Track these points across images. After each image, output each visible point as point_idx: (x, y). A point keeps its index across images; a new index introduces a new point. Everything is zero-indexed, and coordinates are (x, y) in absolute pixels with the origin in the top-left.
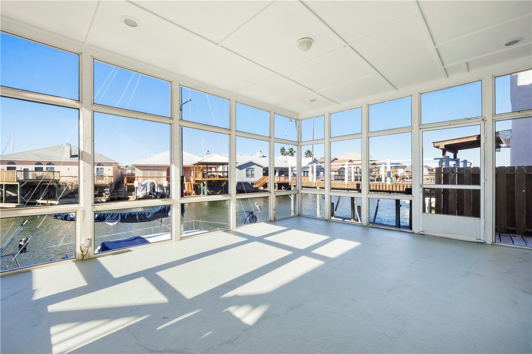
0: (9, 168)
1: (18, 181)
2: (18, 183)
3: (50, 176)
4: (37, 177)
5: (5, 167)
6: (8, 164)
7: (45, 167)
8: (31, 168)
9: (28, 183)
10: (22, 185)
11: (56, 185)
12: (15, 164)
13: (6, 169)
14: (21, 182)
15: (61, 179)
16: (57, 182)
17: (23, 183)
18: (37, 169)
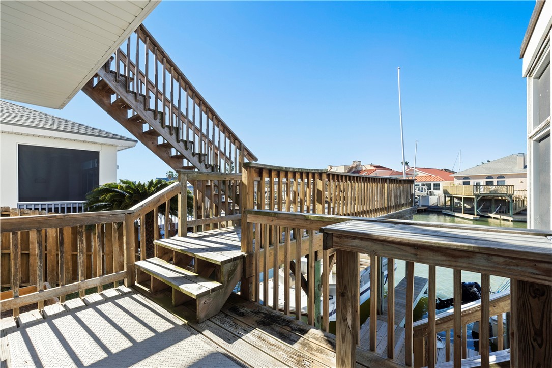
0: (464, 183)
1: (474, 195)
2: (474, 197)
3: (503, 190)
4: (490, 192)
5: (461, 182)
6: (463, 179)
7: (495, 181)
8: (483, 182)
9: (483, 197)
10: (478, 199)
11: (510, 199)
12: (469, 179)
13: (462, 184)
14: (477, 196)
15: (515, 193)
16: (510, 196)
17: (479, 196)
18: (488, 183)
